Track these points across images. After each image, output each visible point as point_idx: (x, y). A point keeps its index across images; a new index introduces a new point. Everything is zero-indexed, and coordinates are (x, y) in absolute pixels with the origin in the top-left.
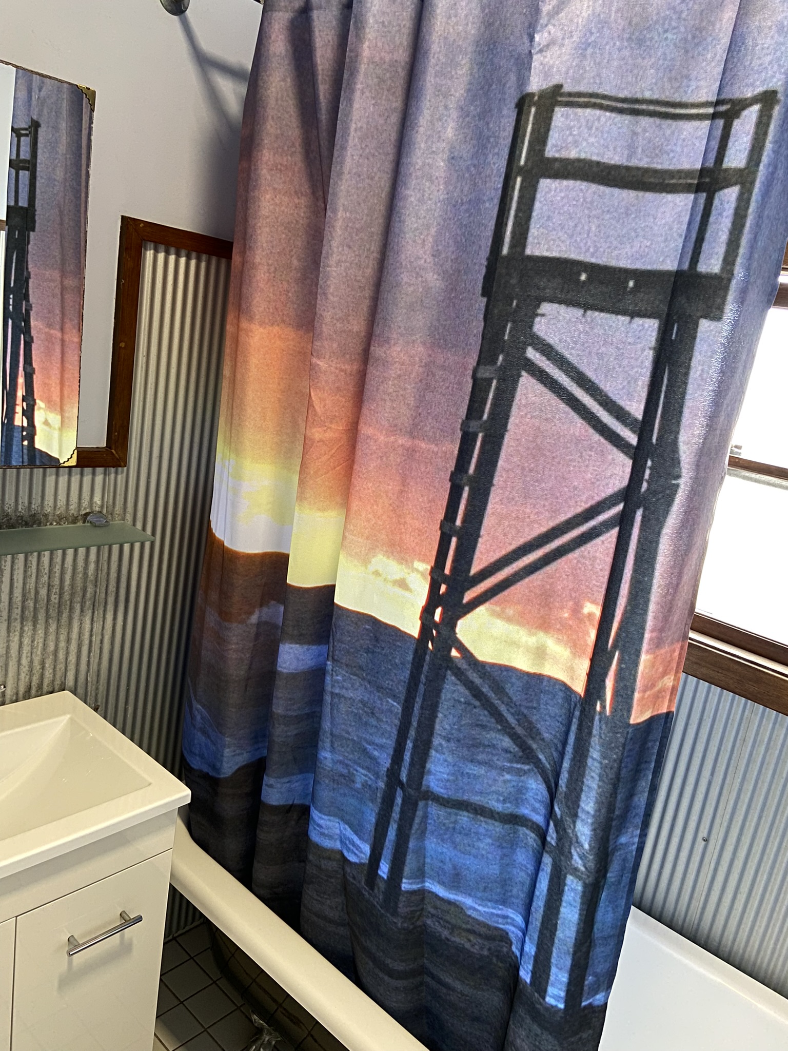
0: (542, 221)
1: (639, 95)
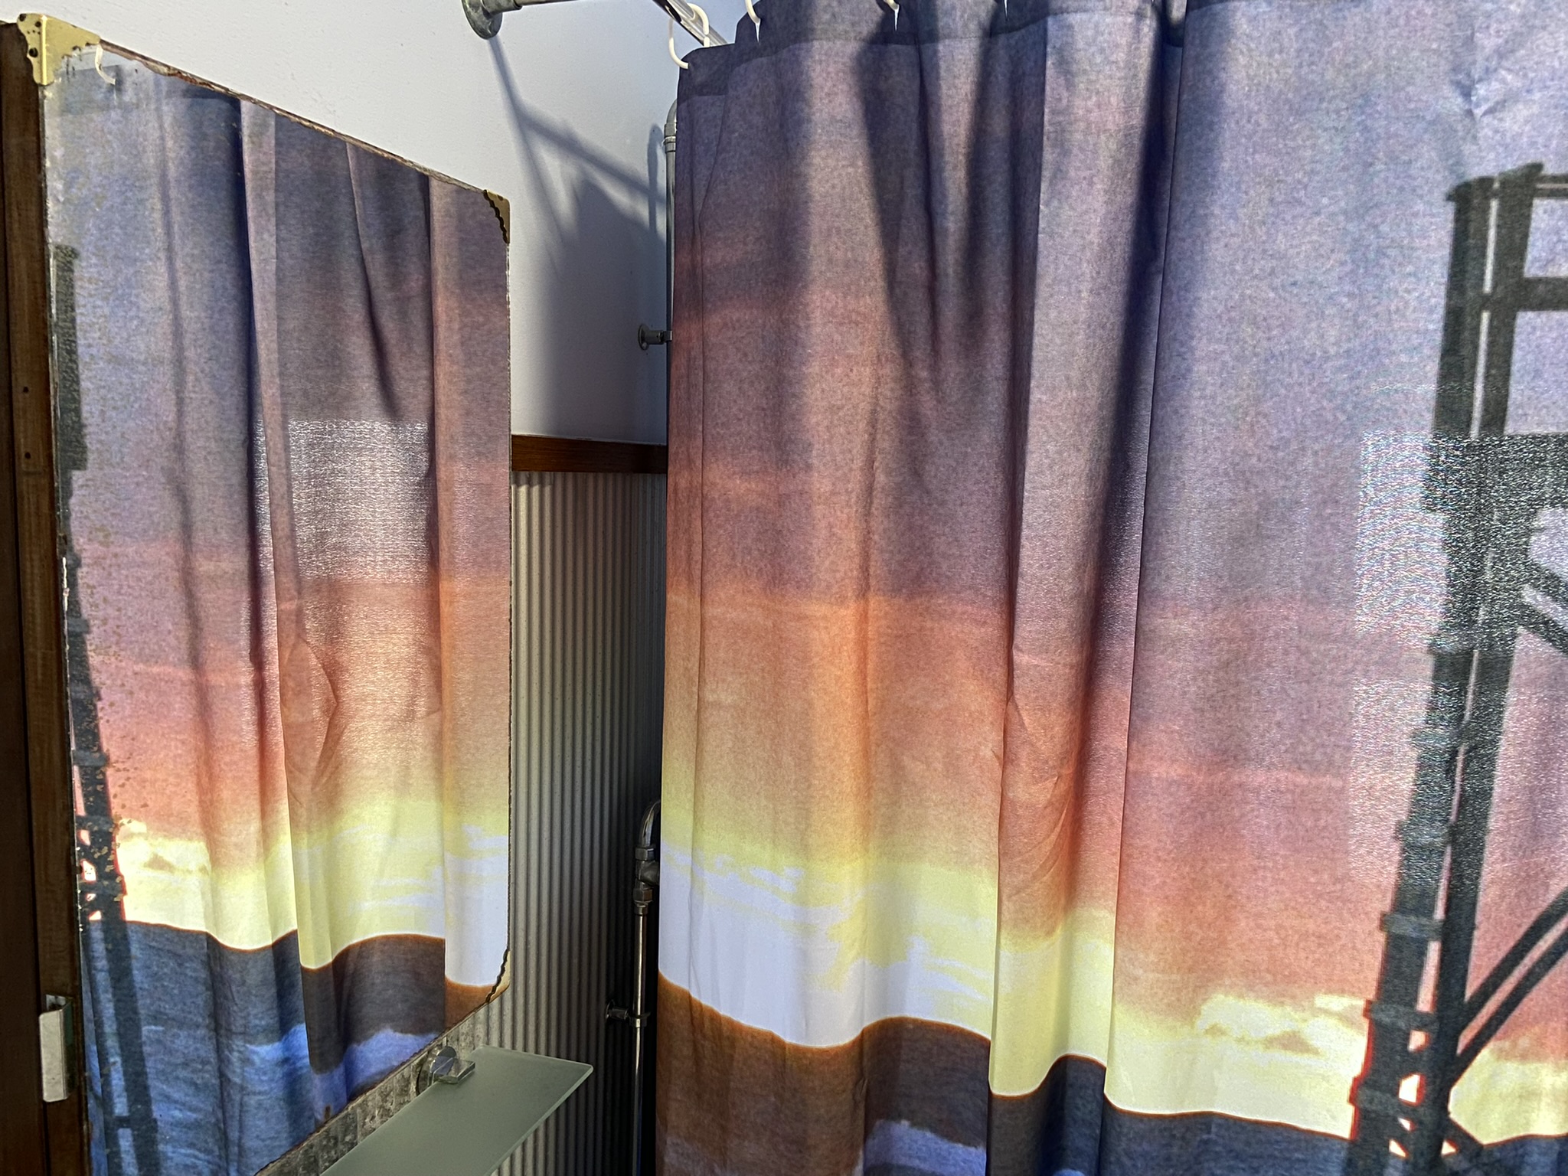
0: (1527, 379)
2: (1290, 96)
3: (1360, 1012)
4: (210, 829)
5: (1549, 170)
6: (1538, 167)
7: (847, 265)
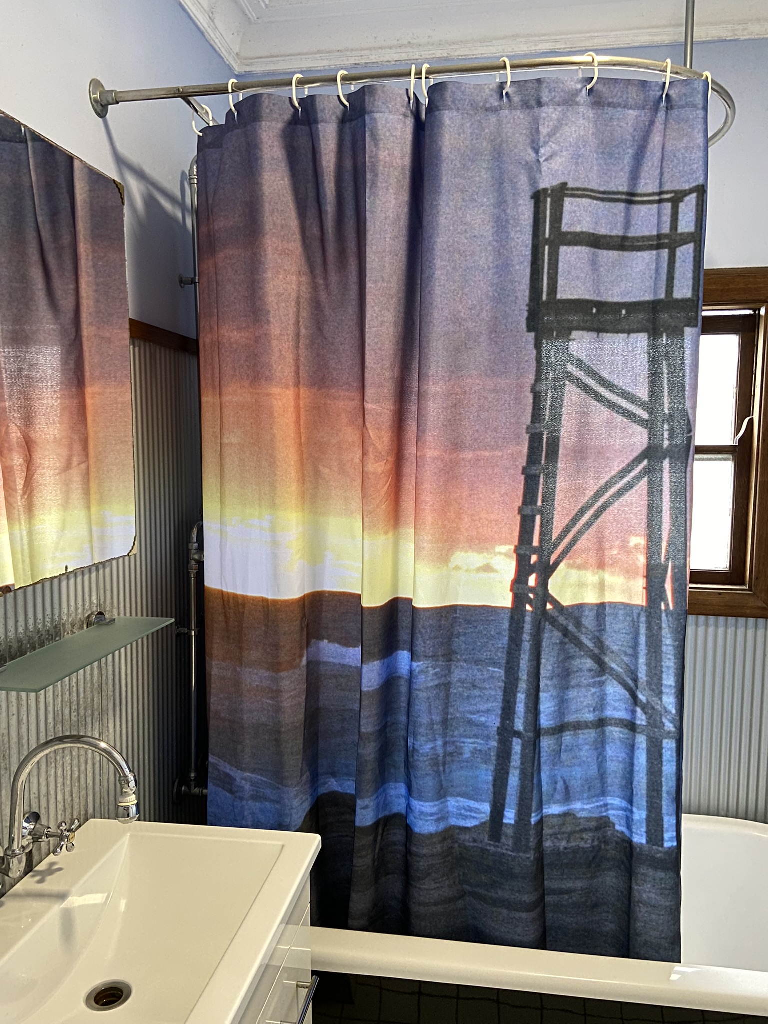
0: (565, 275)
1: (614, 189)
2: (469, 153)
3: (513, 551)
5: (570, 185)
6: (565, 184)
7: (282, 227)
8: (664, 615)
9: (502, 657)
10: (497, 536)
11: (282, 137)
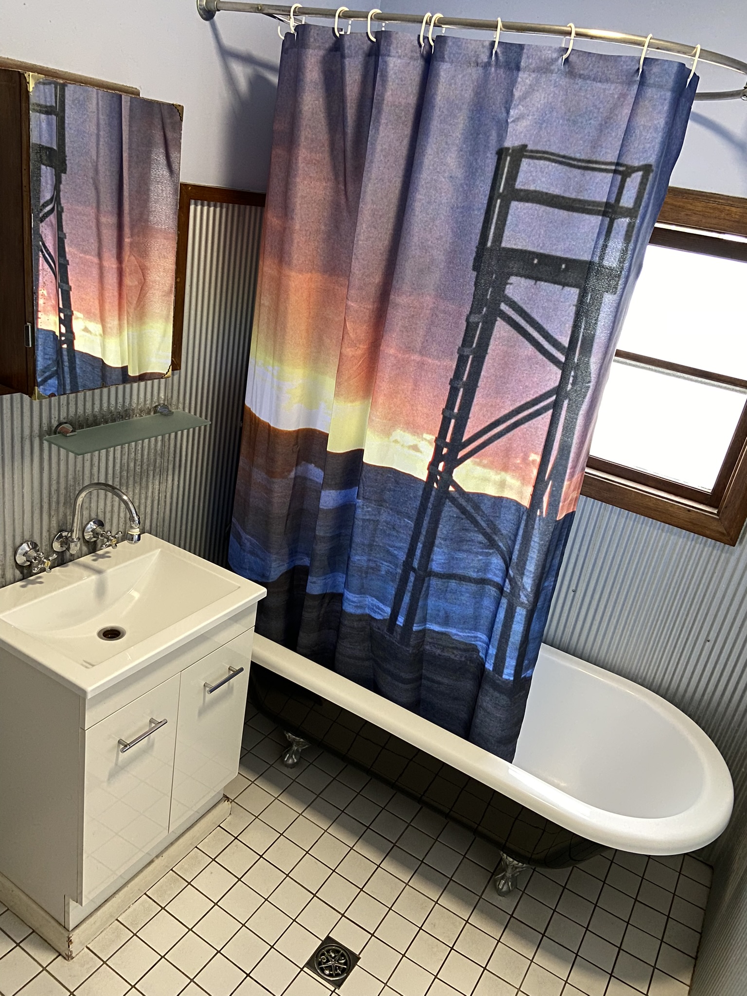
0: (512, 227)
1: (572, 155)
3: (434, 440)
4: (103, 321)
5: (530, 147)
6: (525, 146)
7: (312, 141)
8: (537, 519)
9: (414, 513)
10: (425, 426)
11: (320, 63)
